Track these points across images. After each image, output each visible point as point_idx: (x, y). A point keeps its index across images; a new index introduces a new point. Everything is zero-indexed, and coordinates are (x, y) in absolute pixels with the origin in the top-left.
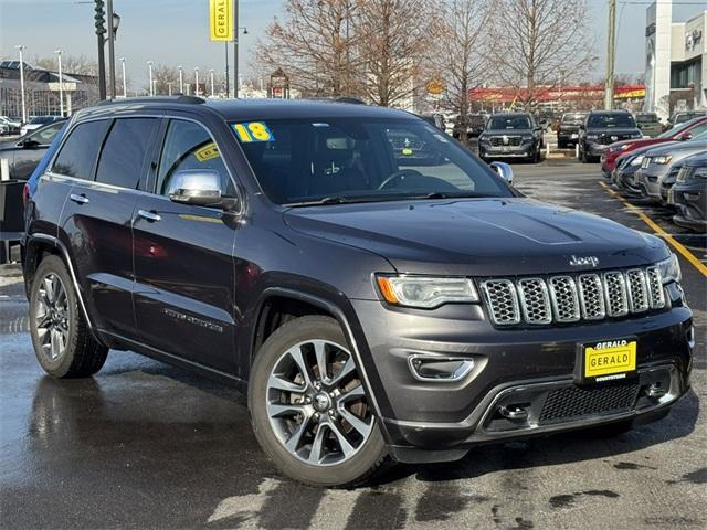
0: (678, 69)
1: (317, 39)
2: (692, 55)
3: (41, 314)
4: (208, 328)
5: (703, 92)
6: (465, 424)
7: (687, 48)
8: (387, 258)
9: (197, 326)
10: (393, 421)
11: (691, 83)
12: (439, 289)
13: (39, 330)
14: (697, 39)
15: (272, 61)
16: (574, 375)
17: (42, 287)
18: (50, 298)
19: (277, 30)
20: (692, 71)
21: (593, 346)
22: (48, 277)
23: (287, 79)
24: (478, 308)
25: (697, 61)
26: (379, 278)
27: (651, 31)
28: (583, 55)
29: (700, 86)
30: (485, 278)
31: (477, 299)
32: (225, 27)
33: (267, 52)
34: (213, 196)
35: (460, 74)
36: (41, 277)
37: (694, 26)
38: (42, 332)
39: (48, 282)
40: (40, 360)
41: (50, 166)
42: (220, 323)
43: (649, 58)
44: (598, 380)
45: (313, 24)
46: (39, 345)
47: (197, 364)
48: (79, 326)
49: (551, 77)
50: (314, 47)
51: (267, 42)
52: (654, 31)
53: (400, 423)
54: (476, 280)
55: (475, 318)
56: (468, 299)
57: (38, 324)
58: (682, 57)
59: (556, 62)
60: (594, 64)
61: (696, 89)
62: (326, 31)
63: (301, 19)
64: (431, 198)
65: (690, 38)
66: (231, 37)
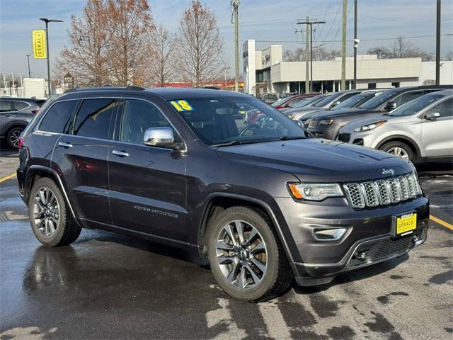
0: (259, 73)
1: (88, 58)
2: (266, 66)
3: (36, 211)
4: (167, 216)
5: (272, 85)
6: (340, 263)
7: (263, 63)
8: (293, 174)
9: (159, 215)
10: (300, 264)
11: (264, 80)
12: (321, 190)
13: (36, 220)
14: (268, 59)
15: (65, 69)
16: (390, 233)
17: (38, 196)
18: (44, 202)
19: (66, 53)
20: (265, 74)
21: (400, 217)
22: (41, 190)
23: (73, 79)
24: (345, 199)
25: (268, 69)
26: (290, 185)
27: (246, 55)
28: (222, 66)
29: (270, 81)
30: (346, 183)
31: (342, 194)
32: (41, 51)
33: (62, 64)
34: (169, 141)
35: (160, 76)
36: (37, 190)
37: (266, 52)
38: (38, 221)
39: (42, 193)
40: (38, 238)
41: (38, 127)
42: (176, 213)
43: (245, 68)
44: (402, 235)
45: (86, 50)
46: (36, 228)
47: (155, 236)
48: (66, 217)
49: (208, 77)
50: (86, 61)
51: (62, 59)
52: (247, 55)
53: (306, 265)
54: (341, 184)
55: (344, 205)
56: (339, 195)
57: (35, 216)
58: (260, 68)
59: (210, 70)
60: (228, 70)
61: (268, 82)
62: (93, 54)
63: (80, 48)
64: (281, 140)
65: (265, 59)
66: (45, 57)
